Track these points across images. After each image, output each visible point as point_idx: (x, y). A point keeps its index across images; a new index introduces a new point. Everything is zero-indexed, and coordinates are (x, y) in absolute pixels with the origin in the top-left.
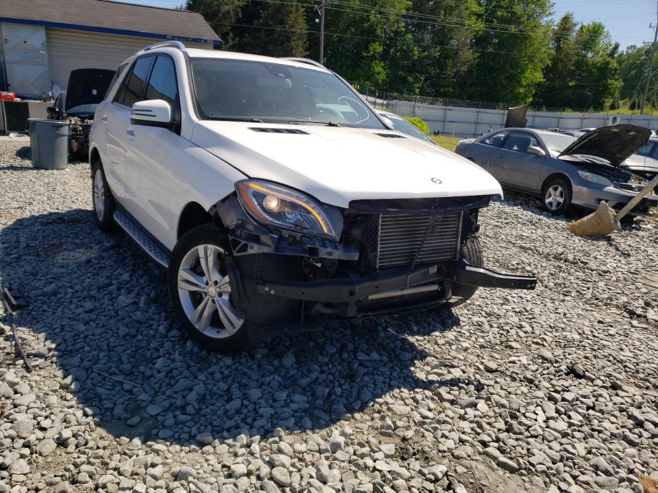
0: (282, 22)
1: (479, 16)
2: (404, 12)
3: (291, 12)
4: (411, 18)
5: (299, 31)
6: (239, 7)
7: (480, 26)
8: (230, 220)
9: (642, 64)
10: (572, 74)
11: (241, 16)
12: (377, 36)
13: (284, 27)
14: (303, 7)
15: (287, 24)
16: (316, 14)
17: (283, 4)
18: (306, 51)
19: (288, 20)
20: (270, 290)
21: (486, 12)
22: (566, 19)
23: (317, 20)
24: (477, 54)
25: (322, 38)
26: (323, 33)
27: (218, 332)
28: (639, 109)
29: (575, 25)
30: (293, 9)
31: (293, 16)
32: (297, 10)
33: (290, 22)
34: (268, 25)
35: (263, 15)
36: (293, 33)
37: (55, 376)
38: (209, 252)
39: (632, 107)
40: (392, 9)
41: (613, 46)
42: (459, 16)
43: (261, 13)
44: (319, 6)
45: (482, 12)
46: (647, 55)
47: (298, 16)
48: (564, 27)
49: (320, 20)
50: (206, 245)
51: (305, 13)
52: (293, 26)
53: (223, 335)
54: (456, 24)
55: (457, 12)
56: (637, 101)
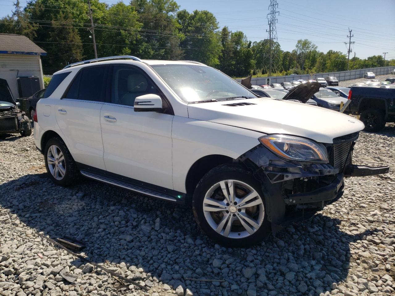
0: (64, 38)
1: (180, 30)
2: (139, 29)
3: (70, 33)
4: (143, 32)
5: (76, 43)
6: (34, 30)
7: (182, 36)
8: (263, 162)
9: (261, 50)
10: (232, 58)
11: (36, 36)
12: (126, 44)
13: (67, 42)
14: (77, 29)
15: (69, 40)
16: (89, 33)
17: (64, 28)
18: (83, 56)
19: (68, 38)
20: (293, 200)
21: (183, 28)
22: (225, 30)
23: (90, 37)
24: (184, 51)
25: (95, 47)
26: (95, 44)
27: (239, 235)
28: (266, 73)
29: (229, 33)
30: (71, 31)
31: (72, 35)
32: (73, 31)
33: (70, 38)
34: (56, 41)
35: (51, 35)
36: (74, 45)
37: (166, 290)
38: (229, 185)
39: (263, 73)
40: (132, 28)
41: (248, 42)
42: (170, 30)
43: (50, 34)
44: (90, 28)
45: (181, 28)
46: (263, 46)
47: (75, 34)
48: (225, 34)
49: (92, 36)
50: (227, 180)
51: (79, 33)
52: (72, 41)
53: (244, 235)
54: (169, 34)
55: (168, 28)
56: (265, 69)
